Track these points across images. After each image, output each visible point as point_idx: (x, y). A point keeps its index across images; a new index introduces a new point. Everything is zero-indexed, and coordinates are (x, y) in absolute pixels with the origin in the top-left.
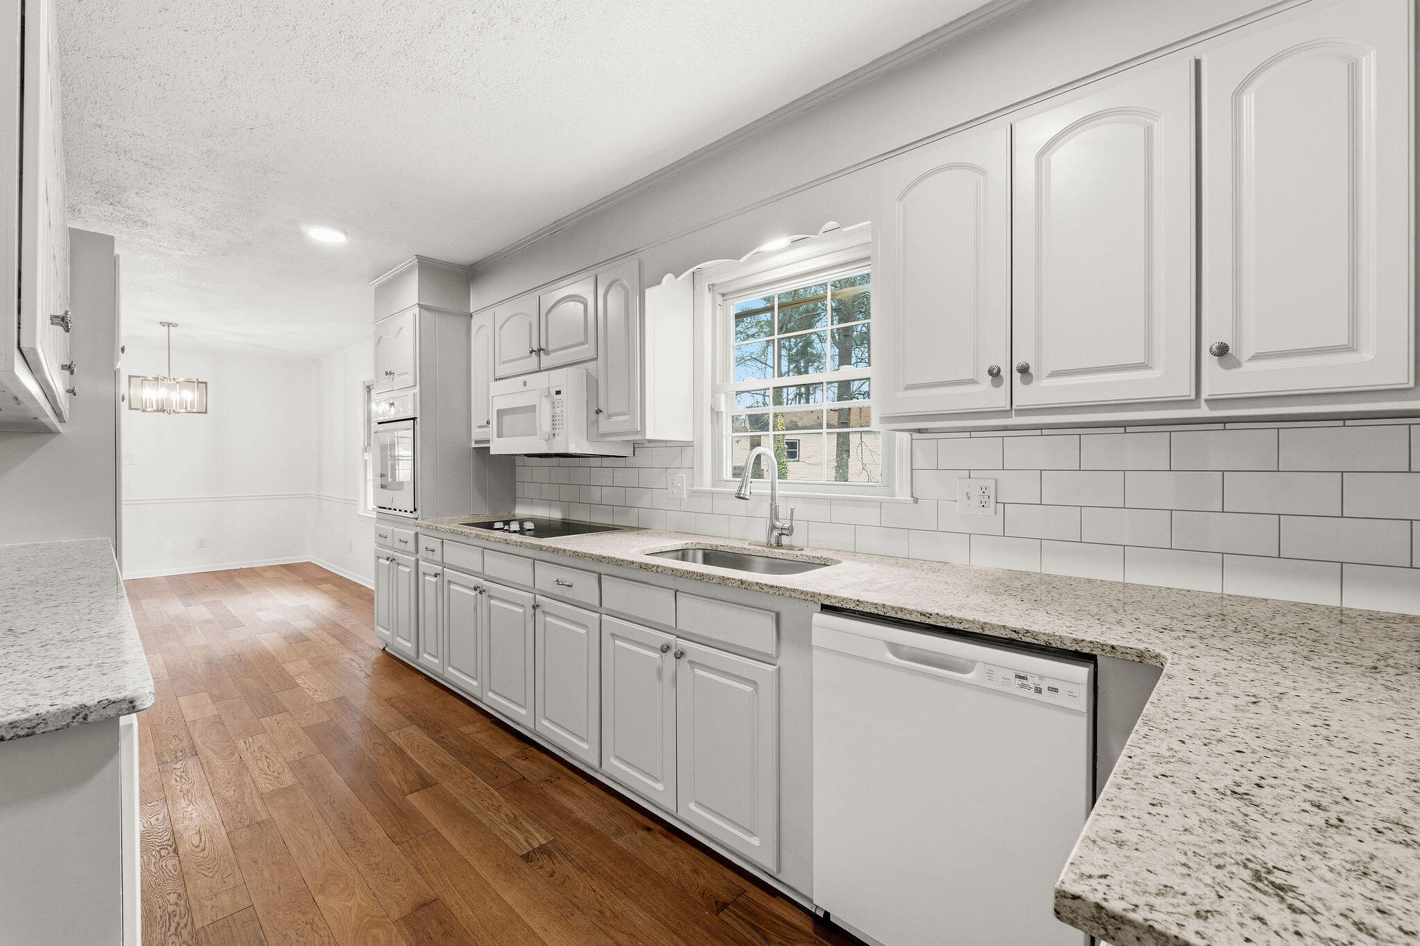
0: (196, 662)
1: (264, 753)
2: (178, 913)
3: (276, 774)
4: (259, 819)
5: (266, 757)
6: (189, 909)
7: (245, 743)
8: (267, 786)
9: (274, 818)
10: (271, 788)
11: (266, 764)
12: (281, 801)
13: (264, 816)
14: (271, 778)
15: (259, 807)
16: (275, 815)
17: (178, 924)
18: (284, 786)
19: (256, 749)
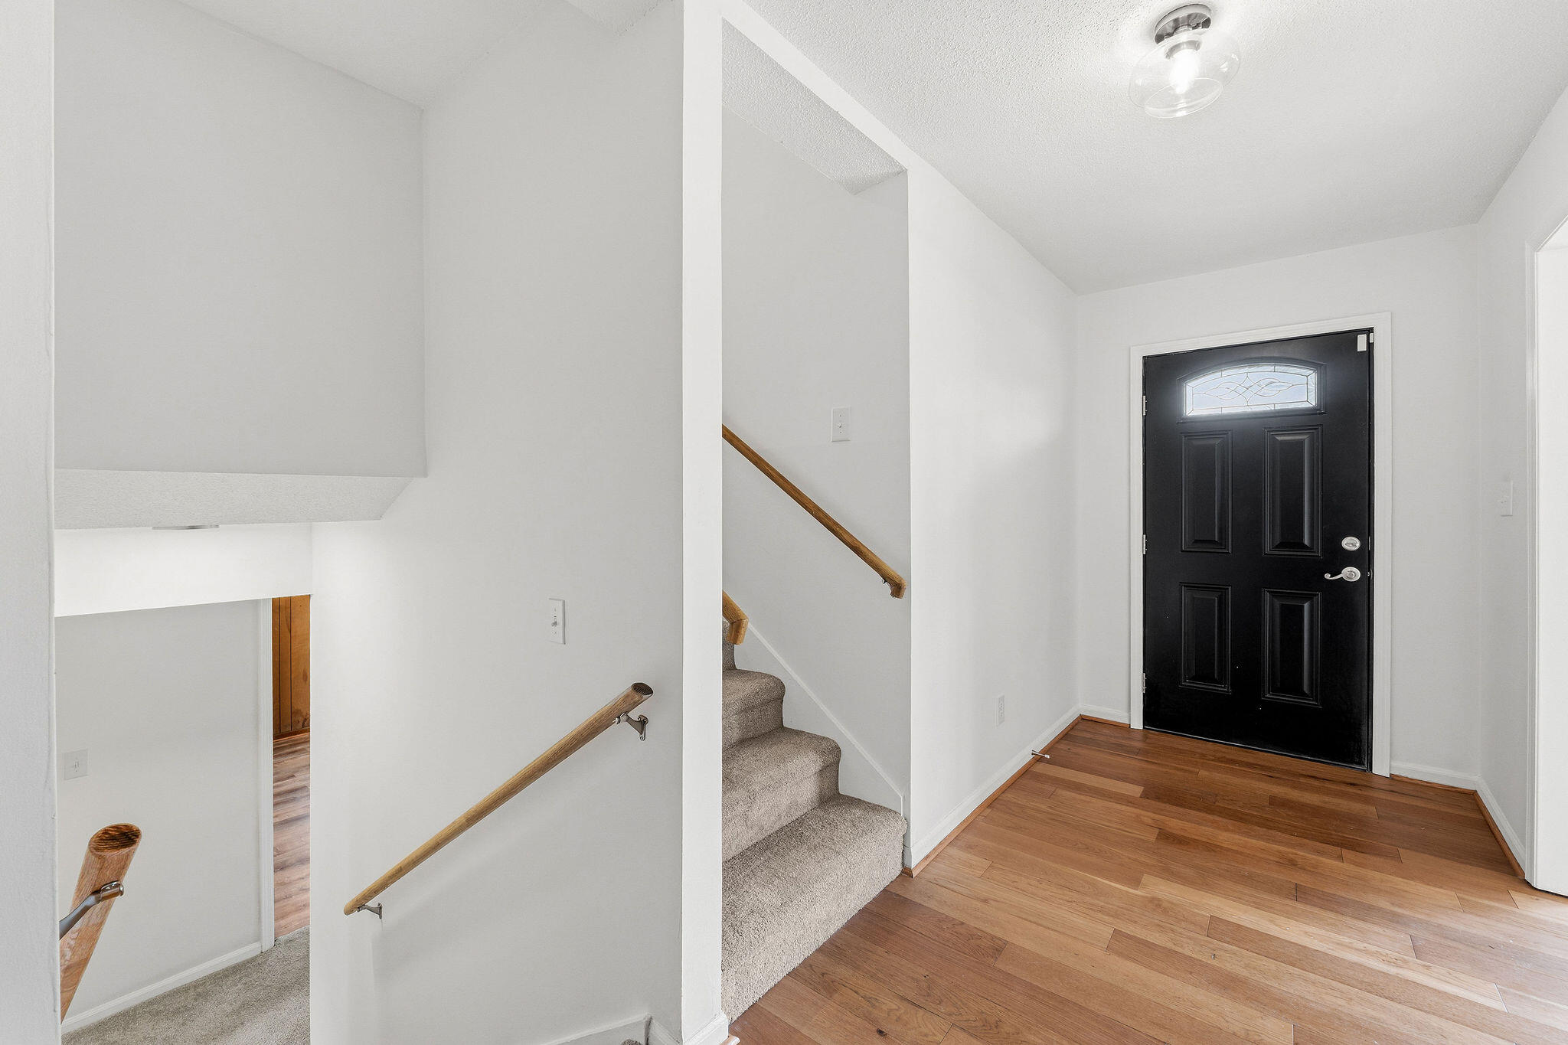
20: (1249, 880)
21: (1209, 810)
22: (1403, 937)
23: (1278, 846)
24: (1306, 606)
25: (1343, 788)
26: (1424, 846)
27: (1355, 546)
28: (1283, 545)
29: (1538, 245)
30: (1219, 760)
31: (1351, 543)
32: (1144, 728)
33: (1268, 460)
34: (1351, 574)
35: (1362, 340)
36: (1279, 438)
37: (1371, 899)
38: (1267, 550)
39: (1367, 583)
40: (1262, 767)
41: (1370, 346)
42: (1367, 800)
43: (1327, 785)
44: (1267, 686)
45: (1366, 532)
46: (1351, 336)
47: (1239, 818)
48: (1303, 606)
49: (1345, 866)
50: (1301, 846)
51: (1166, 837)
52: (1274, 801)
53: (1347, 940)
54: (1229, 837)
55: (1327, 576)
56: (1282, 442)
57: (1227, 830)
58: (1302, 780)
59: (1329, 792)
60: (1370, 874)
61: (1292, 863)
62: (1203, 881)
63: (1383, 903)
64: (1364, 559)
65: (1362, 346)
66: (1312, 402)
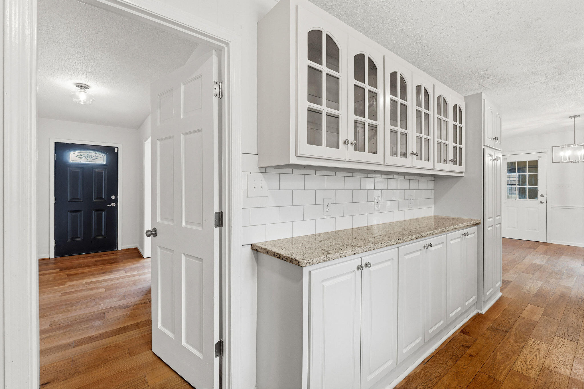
0: (556, 293)
1: (537, 353)
2: (433, 381)
3: (530, 367)
4: (497, 378)
5: (536, 355)
6: (436, 383)
7: (534, 341)
8: (519, 368)
9: (504, 383)
10: (520, 370)
11: (531, 358)
12: (517, 380)
13: (501, 379)
14: (526, 366)
15: (504, 373)
16: (506, 382)
17: (429, 384)
18: (527, 375)
19: (536, 348)
20: (93, 275)
21: (81, 267)
22: (123, 271)
23: (99, 267)
24: (103, 213)
25: (112, 254)
26: (127, 258)
27: (114, 198)
28: (97, 198)
29: (145, 141)
30: (80, 258)
31: (113, 197)
32: (55, 257)
33: (93, 176)
34: (113, 204)
35: (116, 149)
36: (97, 171)
37: (118, 269)
38: (93, 200)
39: (117, 206)
40: (92, 256)
41: (118, 151)
42: (117, 255)
43: (108, 255)
44: (93, 236)
45: (117, 195)
46: (114, 148)
47: (89, 266)
48: (102, 214)
49: (113, 266)
50: (104, 266)
51: (69, 275)
52: (96, 261)
53: (113, 275)
54: (86, 270)
55: (108, 205)
56: (97, 172)
57: (86, 269)
58: (103, 256)
59: (109, 256)
60: (117, 265)
61: (102, 269)
62: (82, 278)
63: (120, 268)
64: (116, 201)
65: (116, 151)
66: (105, 163)
